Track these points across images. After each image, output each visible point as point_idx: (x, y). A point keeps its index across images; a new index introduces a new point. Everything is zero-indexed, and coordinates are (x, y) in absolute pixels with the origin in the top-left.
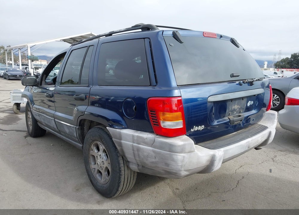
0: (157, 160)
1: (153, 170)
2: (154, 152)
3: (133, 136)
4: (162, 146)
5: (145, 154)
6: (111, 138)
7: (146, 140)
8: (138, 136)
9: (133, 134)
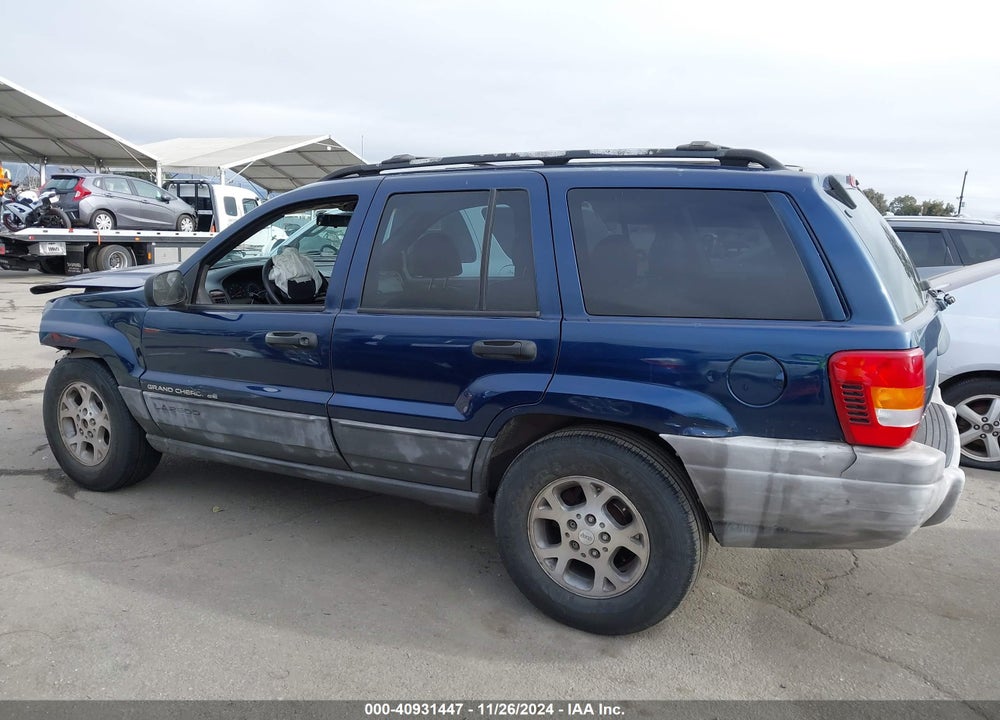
0: (853, 506)
1: (820, 534)
2: (846, 487)
3: (776, 454)
4: (878, 472)
5: (813, 496)
6: (678, 461)
7: (823, 460)
8: (793, 454)
9: (777, 448)
